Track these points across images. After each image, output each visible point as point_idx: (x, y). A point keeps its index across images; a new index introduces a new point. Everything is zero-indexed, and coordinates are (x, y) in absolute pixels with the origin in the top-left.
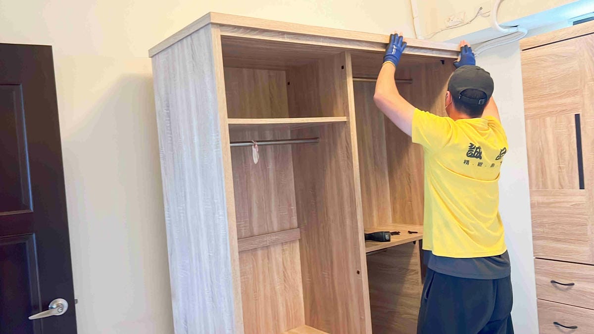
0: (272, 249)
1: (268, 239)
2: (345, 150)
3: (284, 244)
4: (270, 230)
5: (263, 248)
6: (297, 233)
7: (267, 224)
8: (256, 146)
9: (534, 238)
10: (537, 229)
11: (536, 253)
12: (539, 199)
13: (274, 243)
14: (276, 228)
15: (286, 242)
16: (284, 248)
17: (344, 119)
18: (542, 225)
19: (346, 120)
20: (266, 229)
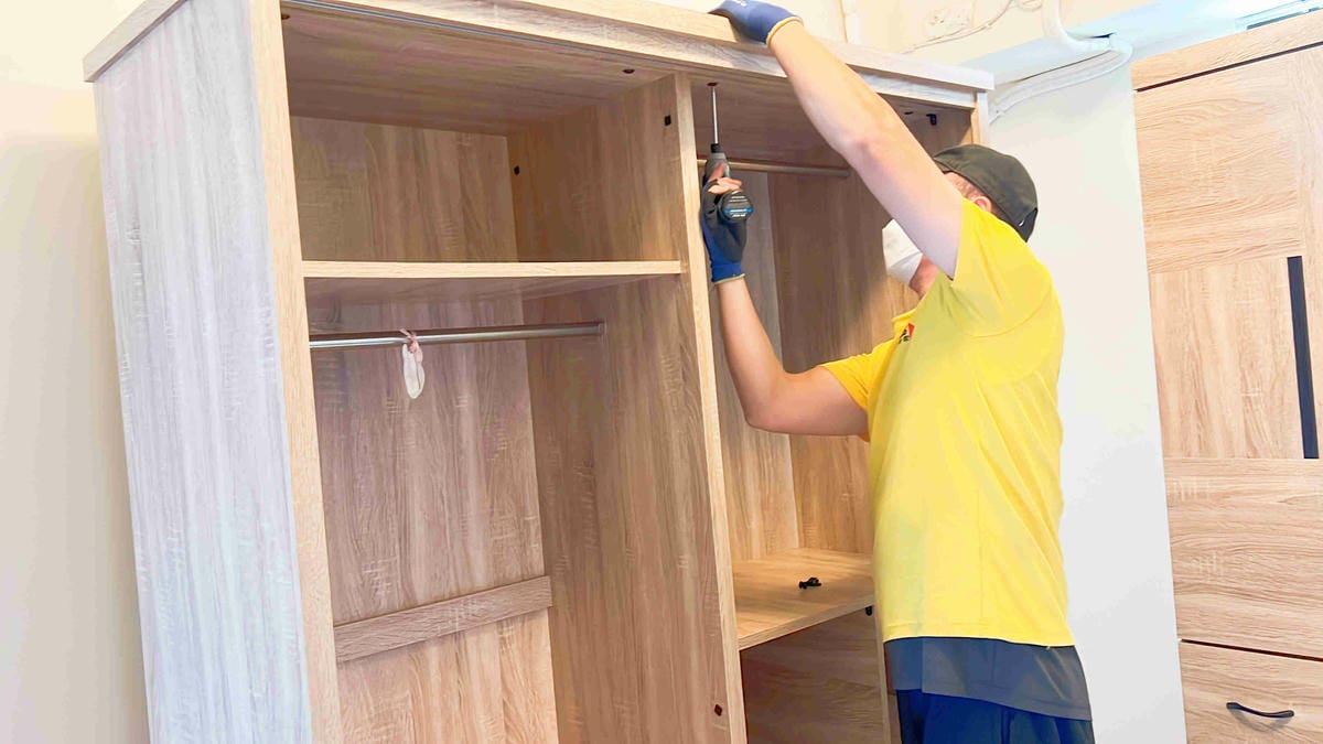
0: (471, 640)
1: (456, 614)
2: (679, 355)
3: (505, 623)
4: (466, 585)
5: (442, 639)
6: (541, 592)
7: (455, 569)
8: (416, 345)
9: (1179, 587)
10: (1185, 565)
11: (1185, 627)
12: (1191, 483)
13: (477, 624)
14: (481, 578)
15: (512, 618)
16: (506, 635)
17: (673, 267)
18: (1198, 553)
19: (679, 272)
20: (452, 583)
